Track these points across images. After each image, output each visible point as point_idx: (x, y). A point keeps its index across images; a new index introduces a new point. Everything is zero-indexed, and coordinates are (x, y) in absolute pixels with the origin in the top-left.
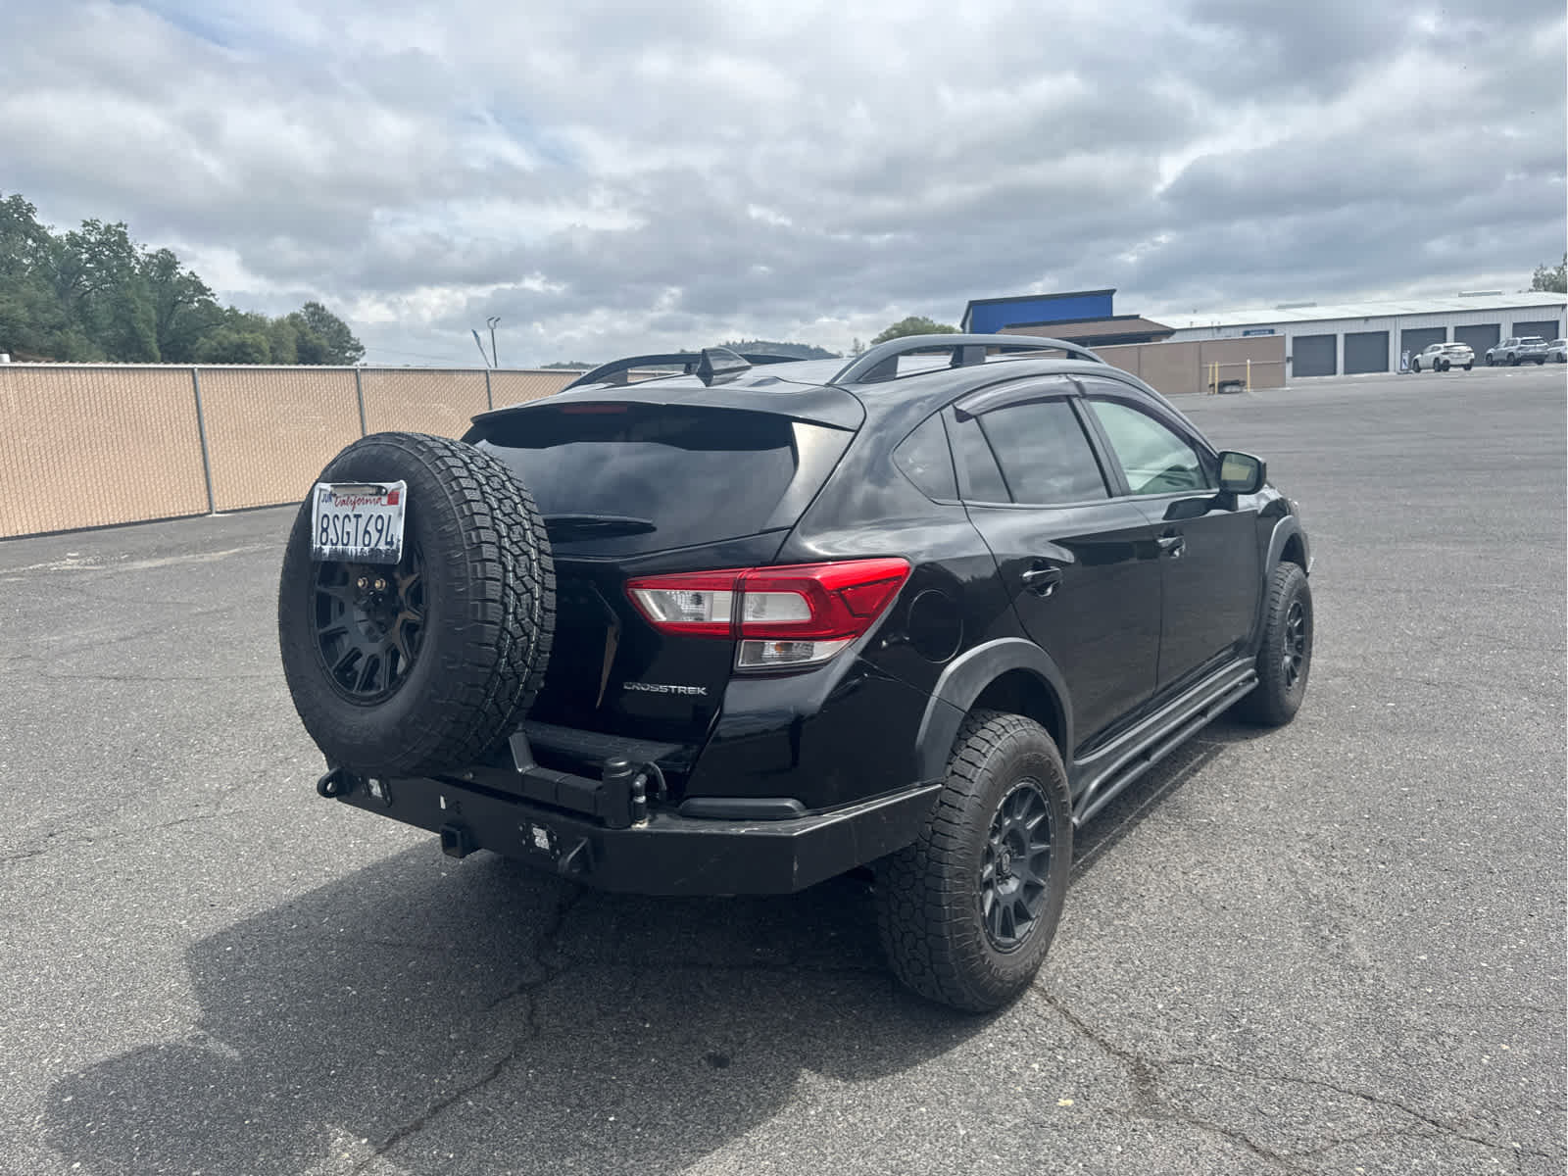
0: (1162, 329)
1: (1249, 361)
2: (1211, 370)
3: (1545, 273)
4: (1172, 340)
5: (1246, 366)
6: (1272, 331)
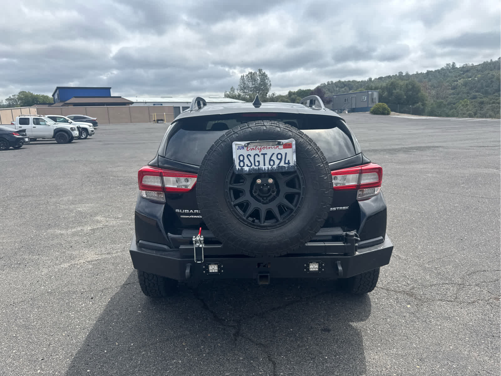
0: (127, 102)
1: (165, 113)
2: (153, 116)
3: (227, 93)
4: (133, 105)
5: (164, 115)
6: (162, 105)
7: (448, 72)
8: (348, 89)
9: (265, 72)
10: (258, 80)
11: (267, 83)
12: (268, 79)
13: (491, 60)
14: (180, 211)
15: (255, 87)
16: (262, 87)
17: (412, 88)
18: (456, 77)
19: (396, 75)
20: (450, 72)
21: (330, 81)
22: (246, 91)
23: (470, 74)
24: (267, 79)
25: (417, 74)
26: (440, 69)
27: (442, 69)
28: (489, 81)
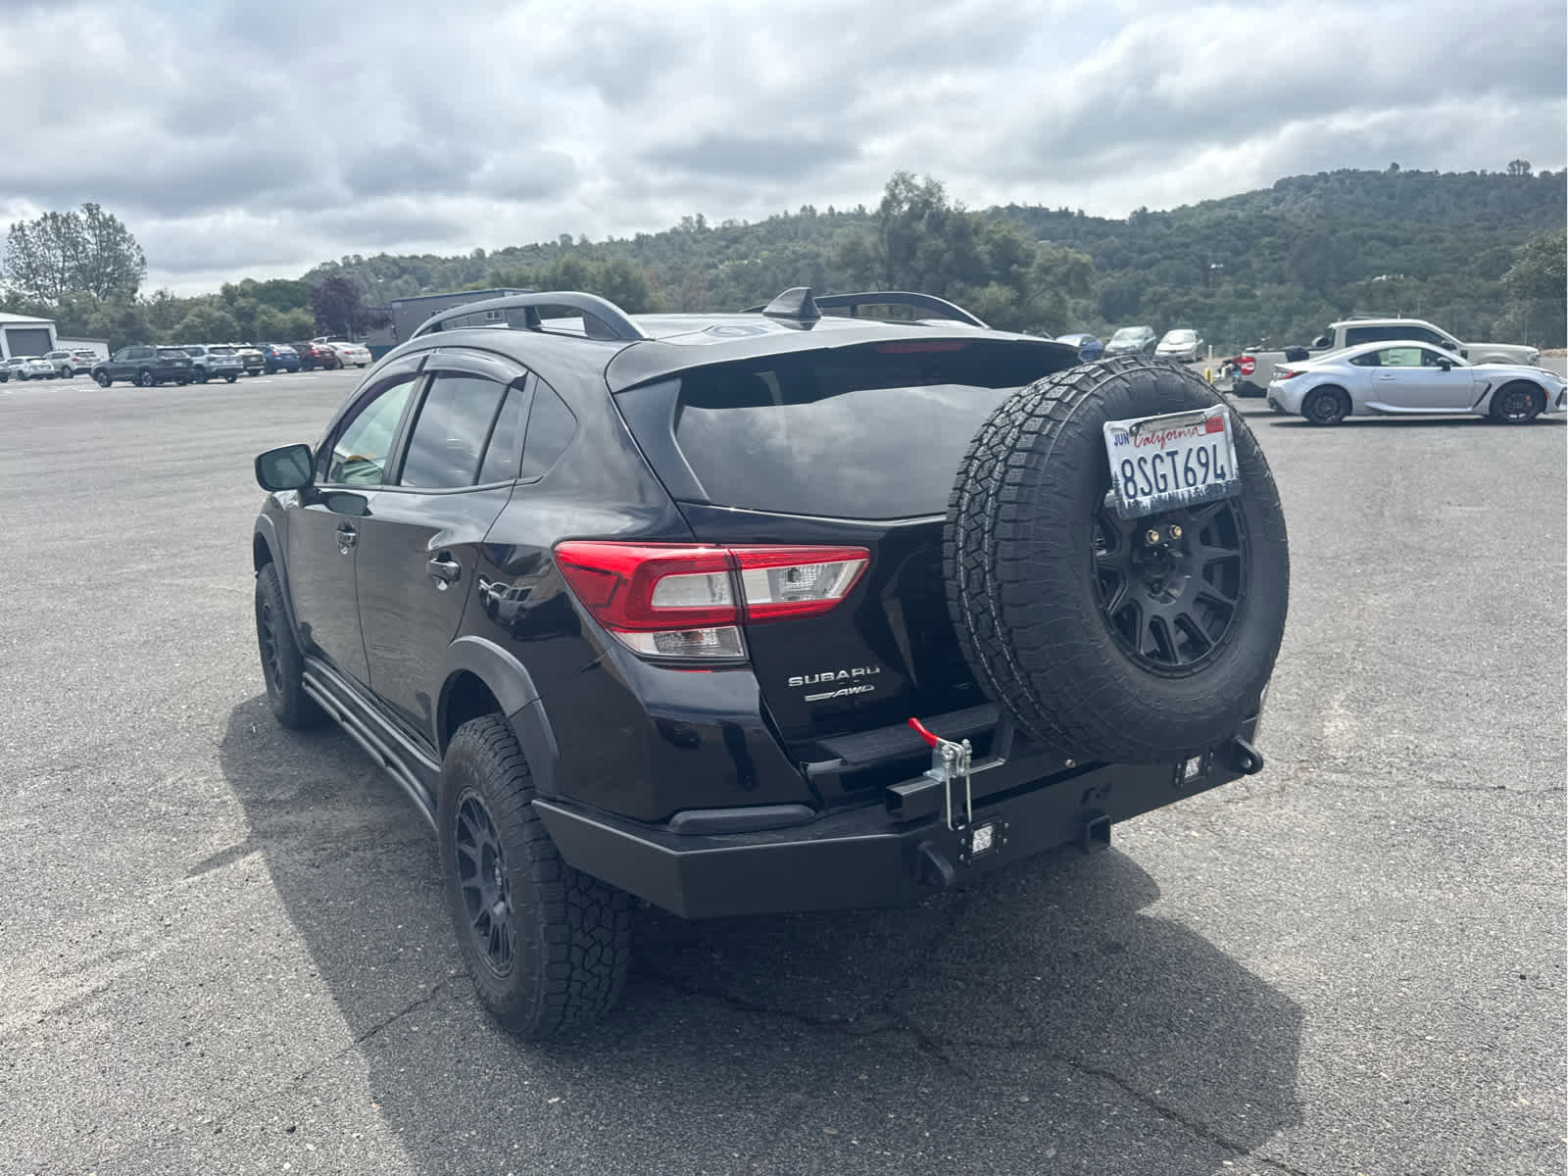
7: (690, 242)
8: (415, 284)
9: (112, 216)
10: (89, 242)
11: (128, 254)
12: (130, 240)
13: (786, 213)
14: (804, 680)
15: (80, 268)
16: (109, 270)
17: (622, 283)
18: (710, 255)
19: (554, 243)
20: (695, 241)
21: (351, 256)
22: (39, 283)
23: (743, 249)
24: (124, 239)
25: (612, 242)
26: (668, 231)
27: (674, 231)
28: (790, 270)
